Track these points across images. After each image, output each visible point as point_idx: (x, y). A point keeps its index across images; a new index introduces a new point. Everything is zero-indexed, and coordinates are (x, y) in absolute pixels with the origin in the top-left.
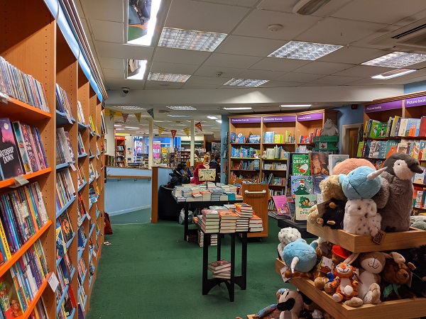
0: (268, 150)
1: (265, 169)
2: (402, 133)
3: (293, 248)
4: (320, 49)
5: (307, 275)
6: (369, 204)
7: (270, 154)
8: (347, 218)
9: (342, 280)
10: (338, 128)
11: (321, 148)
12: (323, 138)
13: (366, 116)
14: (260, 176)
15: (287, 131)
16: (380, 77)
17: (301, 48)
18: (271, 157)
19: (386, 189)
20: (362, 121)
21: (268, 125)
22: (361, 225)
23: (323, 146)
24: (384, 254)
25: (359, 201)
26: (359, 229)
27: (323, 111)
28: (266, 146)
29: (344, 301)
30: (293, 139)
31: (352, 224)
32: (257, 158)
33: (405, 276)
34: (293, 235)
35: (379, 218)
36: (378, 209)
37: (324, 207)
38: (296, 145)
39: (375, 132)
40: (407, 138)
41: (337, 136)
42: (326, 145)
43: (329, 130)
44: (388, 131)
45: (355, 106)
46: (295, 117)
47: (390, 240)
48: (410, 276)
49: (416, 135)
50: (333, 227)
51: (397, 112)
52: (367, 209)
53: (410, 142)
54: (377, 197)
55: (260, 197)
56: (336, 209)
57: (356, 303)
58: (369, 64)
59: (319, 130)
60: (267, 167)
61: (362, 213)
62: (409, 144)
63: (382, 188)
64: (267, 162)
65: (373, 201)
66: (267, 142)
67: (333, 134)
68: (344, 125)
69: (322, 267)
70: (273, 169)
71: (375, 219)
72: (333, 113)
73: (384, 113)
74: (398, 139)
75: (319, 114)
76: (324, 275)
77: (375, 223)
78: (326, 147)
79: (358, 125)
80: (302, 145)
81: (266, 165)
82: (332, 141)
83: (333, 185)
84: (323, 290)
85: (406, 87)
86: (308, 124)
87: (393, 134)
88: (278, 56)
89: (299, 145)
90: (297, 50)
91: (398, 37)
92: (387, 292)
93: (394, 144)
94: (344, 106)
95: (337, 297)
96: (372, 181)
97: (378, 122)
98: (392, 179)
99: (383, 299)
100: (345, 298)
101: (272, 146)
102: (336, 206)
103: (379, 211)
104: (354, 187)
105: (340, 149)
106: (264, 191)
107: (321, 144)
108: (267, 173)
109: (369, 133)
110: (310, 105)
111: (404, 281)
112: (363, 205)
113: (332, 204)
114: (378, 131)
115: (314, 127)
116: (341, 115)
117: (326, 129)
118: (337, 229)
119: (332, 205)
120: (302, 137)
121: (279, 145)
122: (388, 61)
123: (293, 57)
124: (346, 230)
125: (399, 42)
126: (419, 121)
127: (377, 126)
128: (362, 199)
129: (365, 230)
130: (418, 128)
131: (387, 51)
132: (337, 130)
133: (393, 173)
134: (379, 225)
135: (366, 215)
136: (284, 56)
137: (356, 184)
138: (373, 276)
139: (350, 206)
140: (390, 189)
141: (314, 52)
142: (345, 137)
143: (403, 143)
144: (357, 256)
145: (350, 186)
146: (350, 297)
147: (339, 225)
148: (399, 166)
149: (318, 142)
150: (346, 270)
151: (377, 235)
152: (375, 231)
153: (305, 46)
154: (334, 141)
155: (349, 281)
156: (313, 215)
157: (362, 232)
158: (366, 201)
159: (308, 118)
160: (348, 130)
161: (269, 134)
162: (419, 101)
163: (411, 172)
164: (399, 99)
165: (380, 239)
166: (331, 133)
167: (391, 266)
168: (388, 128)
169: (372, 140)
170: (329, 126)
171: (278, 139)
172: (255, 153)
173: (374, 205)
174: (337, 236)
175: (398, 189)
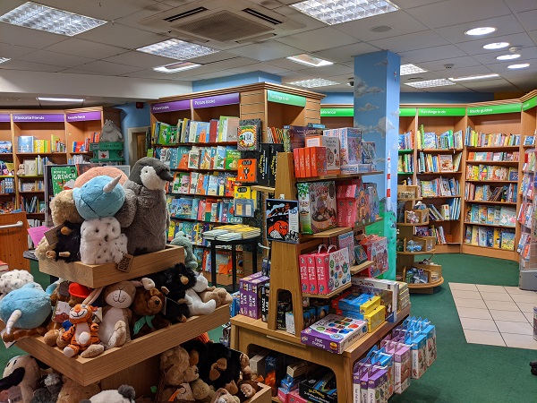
0: (27, 162)
1: (25, 190)
2: (192, 139)
3: (13, 298)
4: (76, 21)
5: (38, 331)
6: (109, 224)
7: (31, 168)
8: (84, 246)
9: (78, 327)
10: (122, 132)
11: (100, 158)
12: (103, 145)
13: (152, 117)
14: (17, 201)
15: (54, 135)
16: (162, 69)
17: (48, 15)
18: (31, 173)
19: (131, 203)
20: (149, 124)
21: (23, 126)
22: (101, 252)
23: (104, 156)
24: (134, 282)
25: (96, 221)
26: (99, 257)
27: (100, 108)
28: (22, 158)
29: (79, 353)
30: (63, 146)
31: (89, 252)
32: (10, 175)
33: (157, 303)
34: (19, 281)
35: (124, 239)
36: (122, 228)
37: (55, 235)
38: (68, 155)
39: (165, 137)
40: (199, 145)
41: (121, 142)
42: (107, 153)
43: (109, 135)
44: (178, 136)
45: (140, 104)
46: (62, 115)
47: (141, 264)
48: (163, 303)
49: (206, 141)
50: (68, 260)
51: (185, 114)
52: (106, 230)
53: (201, 148)
54: (120, 214)
55: (13, 233)
56: (71, 235)
57: (94, 351)
58: (146, 51)
59: (98, 134)
60: (28, 188)
61: (100, 236)
62: (200, 151)
63: (126, 202)
64: (26, 180)
65: (114, 219)
66: (23, 152)
67: (115, 139)
68: (129, 127)
69: (56, 316)
70: (36, 190)
71: (119, 241)
72: (114, 112)
73: (172, 114)
74: (189, 146)
75: (95, 112)
76: (60, 326)
77: (120, 246)
78: (107, 157)
79: (145, 129)
80: (77, 154)
81: (25, 185)
82: (115, 148)
83: (65, 203)
84: (56, 345)
85: (195, 84)
86: (82, 126)
87: (183, 140)
88: (13, 23)
89: (72, 155)
90: (42, 18)
91: (171, 19)
92: (137, 328)
93: (185, 152)
94: (128, 103)
95: (69, 351)
96: (110, 194)
97: (168, 126)
98: (140, 190)
99: (133, 337)
100: (81, 348)
101: (32, 157)
102: (70, 231)
103: (124, 230)
104: (87, 203)
105: (127, 159)
106: (20, 223)
107: (100, 153)
108: (27, 197)
109: (157, 139)
110: (82, 100)
111: (158, 310)
112: (102, 226)
113: (64, 229)
114: (168, 136)
115: (91, 130)
116: (125, 115)
117: (107, 133)
118: (73, 261)
119: (64, 231)
120: (76, 144)
121: (43, 156)
122: (167, 49)
123: (39, 26)
124: (84, 262)
125: (174, 27)
126: (208, 124)
127: (166, 130)
128: (100, 218)
129: (107, 256)
130: (208, 132)
131: (163, 37)
132: (120, 135)
133: (140, 182)
134: (124, 248)
135: (106, 238)
136: (25, 24)
137: (90, 199)
138: (121, 312)
139: (86, 229)
140: (137, 203)
141: (70, 24)
142: (133, 143)
143: (195, 150)
144: (100, 291)
145: (83, 203)
146: (87, 346)
147: (75, 256)
148: (147, 173)
149: (97, 151)
150: (80, 313)
151: (122, 261)
152: (119, 257)
153: (53, 13)
154: (118, 148)
155: (86, 325)
156: (42, 249)
157: (102, 260)
158: (106, 220)
159: (82, 117)
160: (135, 135)
161: (25, 139)
162: (207, 102)
163: (161, 181)
164: (187, 98)
165: (126, 266)
166: (113, 137)
167: (142, 295)
168: (178, 133)
169: (162, 147)
170: (110, 128)
171: (40, 147)
172: (4, 167)
173: (116, 224)
174: (73, 272)
175: (146, 202)
